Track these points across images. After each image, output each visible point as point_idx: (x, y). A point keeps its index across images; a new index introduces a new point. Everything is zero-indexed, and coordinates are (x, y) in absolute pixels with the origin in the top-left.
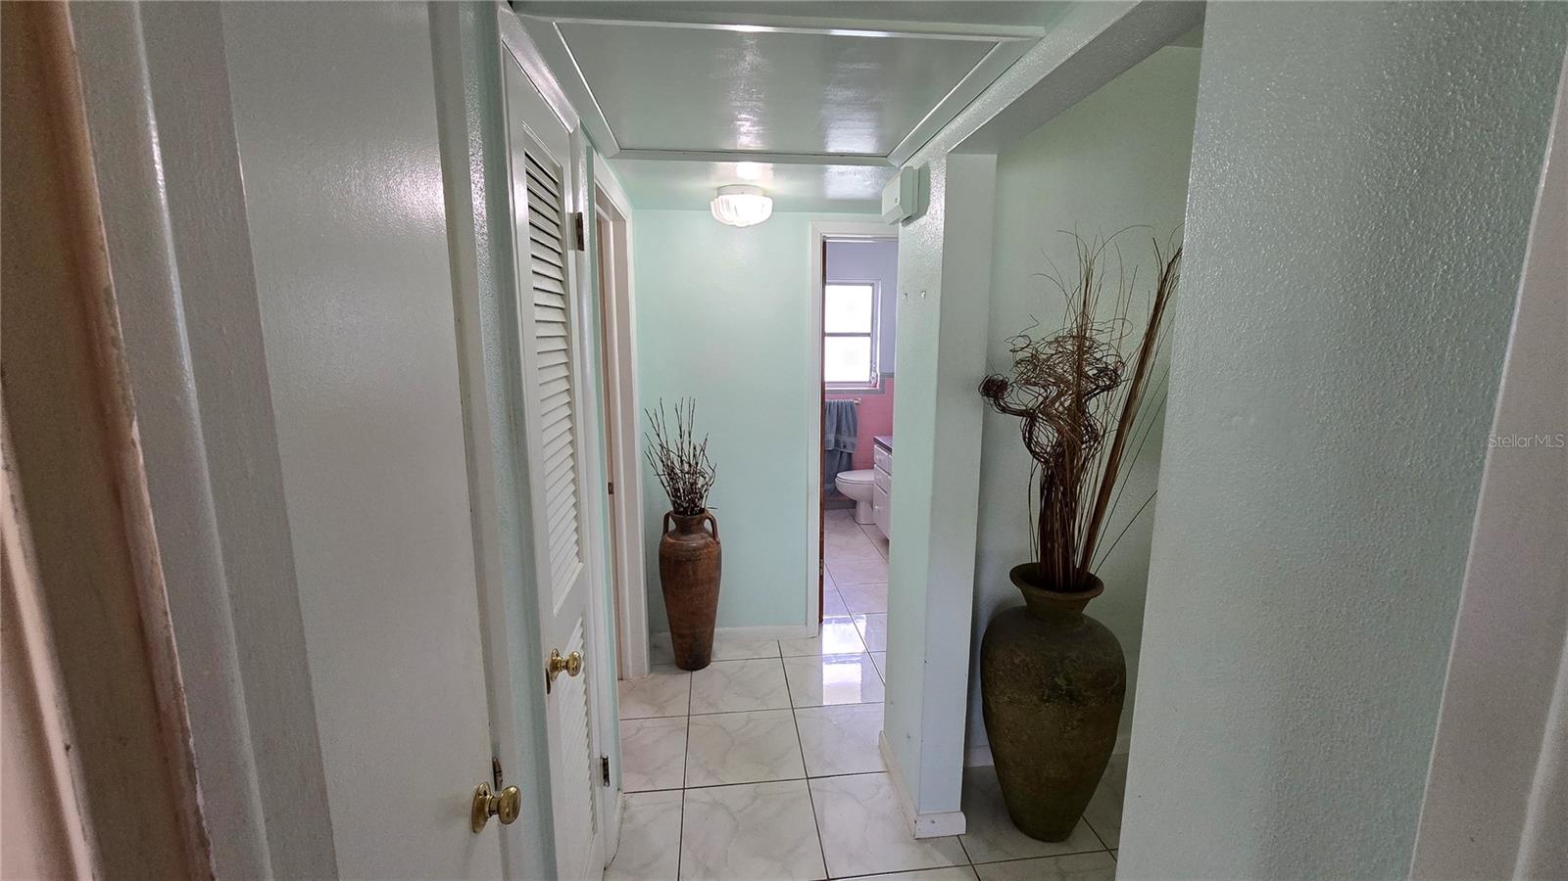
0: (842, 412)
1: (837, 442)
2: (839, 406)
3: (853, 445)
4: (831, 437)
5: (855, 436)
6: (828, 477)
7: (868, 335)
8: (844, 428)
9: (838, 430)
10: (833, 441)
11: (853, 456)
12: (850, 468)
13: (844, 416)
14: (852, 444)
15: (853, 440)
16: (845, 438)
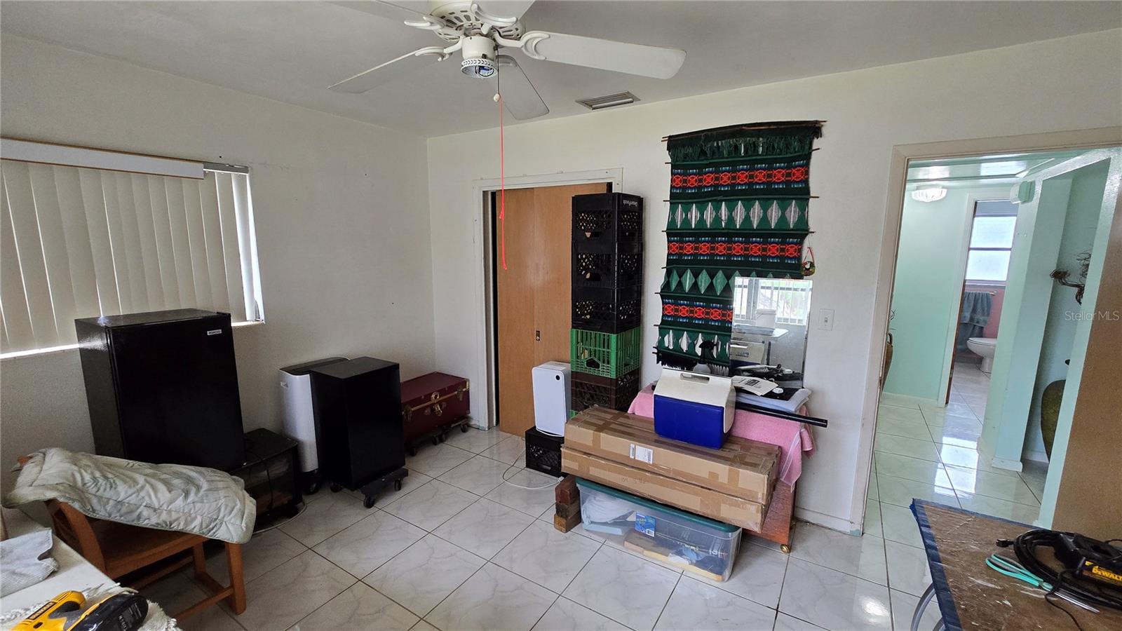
0: (978, 299)
1: (972, 319)
2: (976, 297)
3: (985, 322)
4: (967, 315)
5: (988, 315)
6: (960, 341)
7: (1010, 249)
8: (979, 310)
9: (974, 311)
10: (969, 317)
11: (985, 329)
12: (981, 335)
13: (980, 301)
14: (984, 320)
15: (986, 318)
16: (979, 316)
